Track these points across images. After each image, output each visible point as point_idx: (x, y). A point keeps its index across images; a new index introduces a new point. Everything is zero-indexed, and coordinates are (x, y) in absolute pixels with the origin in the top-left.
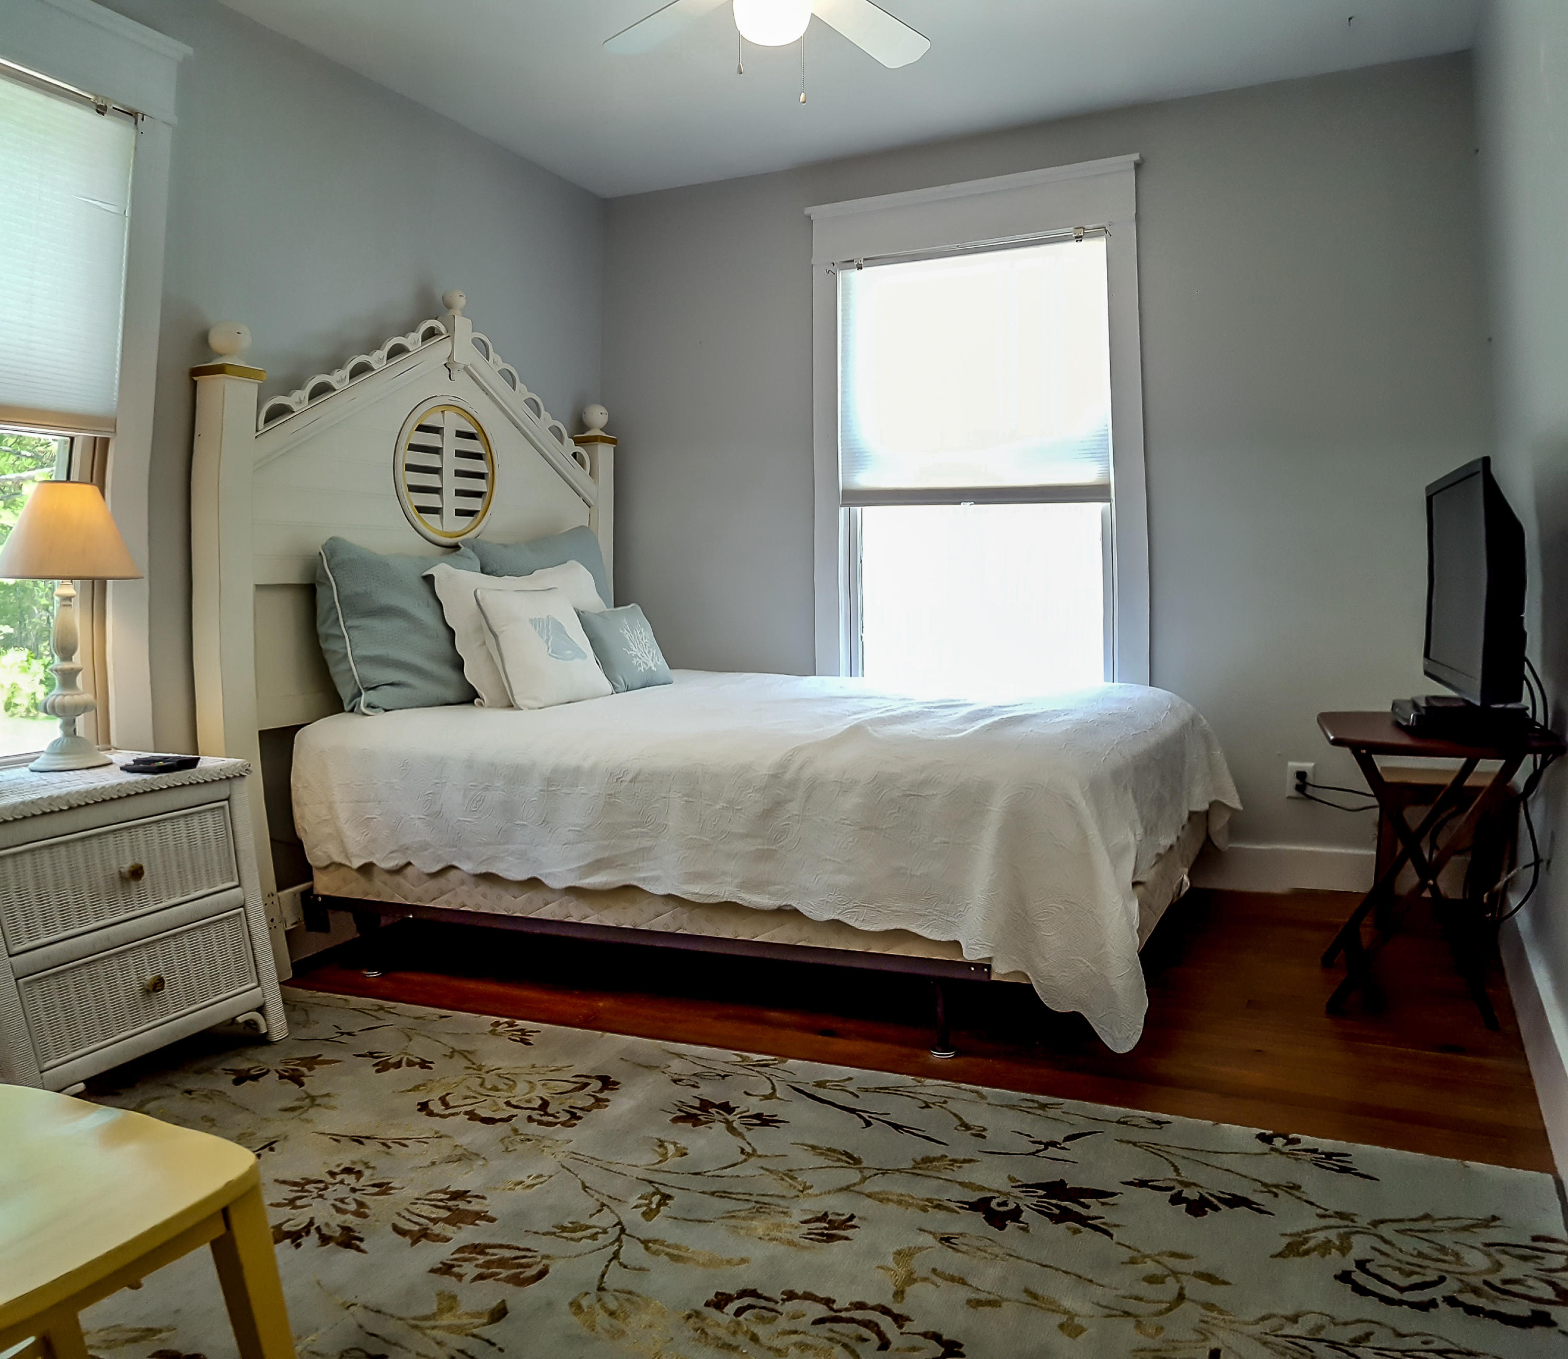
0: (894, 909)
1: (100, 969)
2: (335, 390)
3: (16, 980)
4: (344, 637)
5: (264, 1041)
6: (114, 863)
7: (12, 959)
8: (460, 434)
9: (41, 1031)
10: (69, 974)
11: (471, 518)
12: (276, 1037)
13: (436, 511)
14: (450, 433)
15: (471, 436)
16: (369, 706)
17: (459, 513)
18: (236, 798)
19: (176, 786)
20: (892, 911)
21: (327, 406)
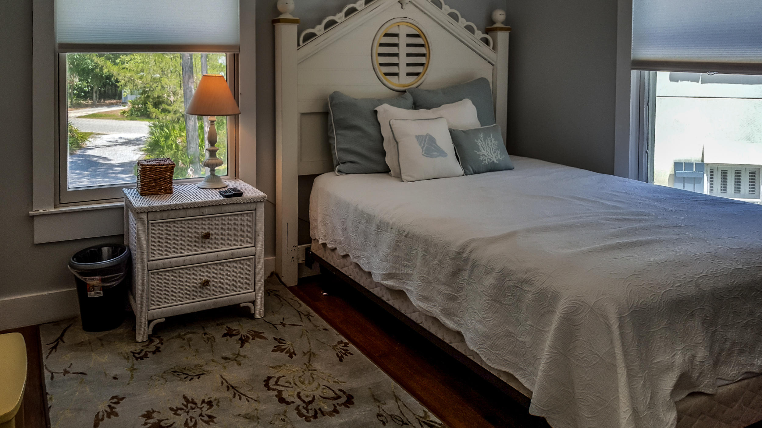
0: (506, 358)
1: (184, 272)
2: (338, 23)
3: (148, 271)
4: (335, 138)
5: (252, 317)
6: (200, 231)
7: (149, 263)
8: (408, 35)
9: (154, 293)
10: (171, 272)
11: (416, 77)
12: (257, 317)
13: (396, 74)
14: (403, 36)
15: (418, 36)
16: (339, 171)
17: (408, 74)
18: (258, 210)
19: (230, 204)
20: (504, 359)
21: (334, 32)
